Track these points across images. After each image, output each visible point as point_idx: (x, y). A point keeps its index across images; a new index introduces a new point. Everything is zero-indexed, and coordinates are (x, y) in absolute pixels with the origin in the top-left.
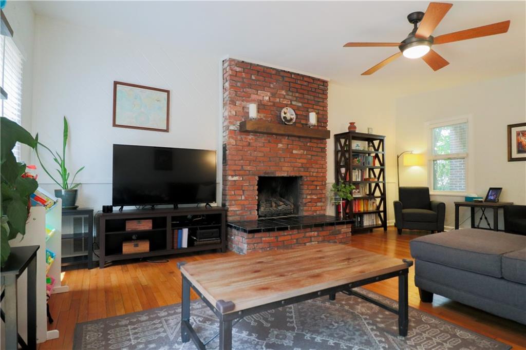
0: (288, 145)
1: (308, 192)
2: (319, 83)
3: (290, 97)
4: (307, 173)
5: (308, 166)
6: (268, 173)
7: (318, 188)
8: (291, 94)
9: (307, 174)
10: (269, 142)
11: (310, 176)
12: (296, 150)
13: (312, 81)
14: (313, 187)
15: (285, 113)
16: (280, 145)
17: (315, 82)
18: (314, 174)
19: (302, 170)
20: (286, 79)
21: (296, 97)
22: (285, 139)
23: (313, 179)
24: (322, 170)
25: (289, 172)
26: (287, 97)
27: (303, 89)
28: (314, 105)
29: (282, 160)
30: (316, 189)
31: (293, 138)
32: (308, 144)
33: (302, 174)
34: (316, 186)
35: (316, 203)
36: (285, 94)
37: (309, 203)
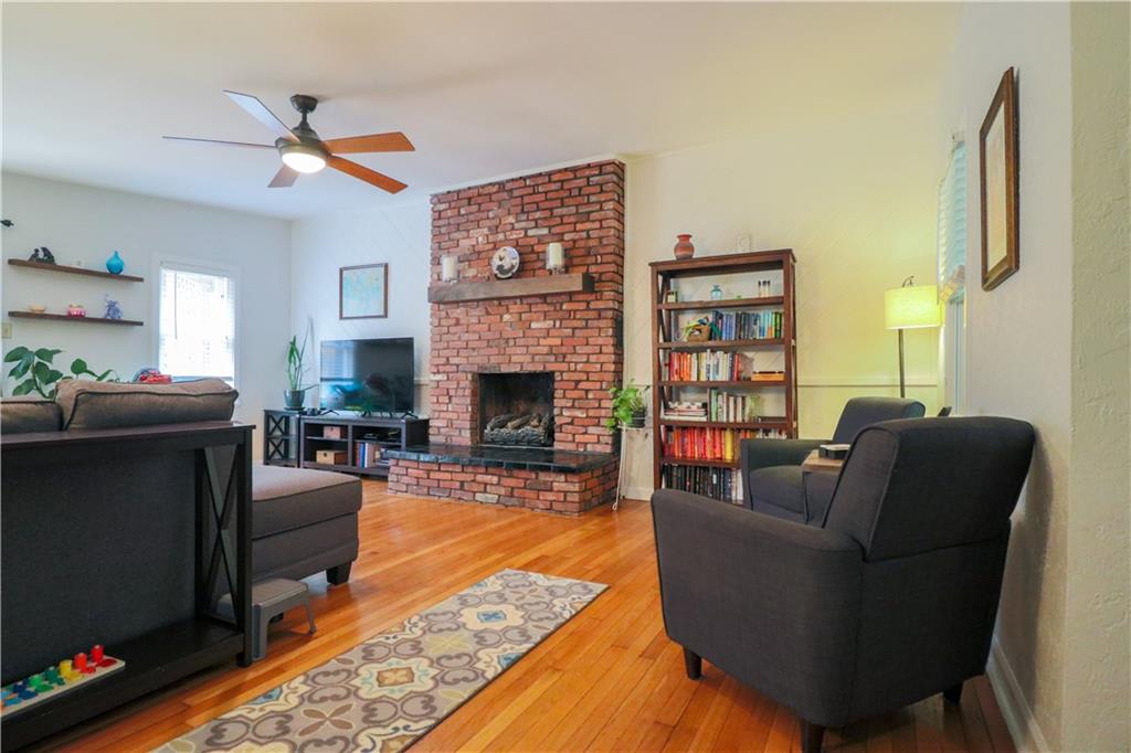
0: (521, 313)
1: (563, 403)
2: (587, 172)
3: (523, 224)
4: (563, 364)
5: (564, 350)
6: (486, 368)
7: (591, 396)
8: (524, 217)
9: (564, 367)
10: (488, 313)
11: (569, 371)
12: (538, 320)
13: (571, 176)
14: (576, 394)
15: (501, 259)
16: (506, 317)
17: (578, 174)
18: (579, 367)
19: (552, 358)
20: (516, 193)
21: (536, 220)
22: (515, 304)
23: (576, 377)
24: (598, 359)
25: (524, 365)
26: (517, 226)
27: (552, 200)
28: (575, 223)
29: (511, 342)
30: (587, 398)
31: (530, 300)
32: (564, 307)
33: (550, 368)
34: (587, 391)
35: (586, 426)
36: (513, 221)
37: (570, 427)
